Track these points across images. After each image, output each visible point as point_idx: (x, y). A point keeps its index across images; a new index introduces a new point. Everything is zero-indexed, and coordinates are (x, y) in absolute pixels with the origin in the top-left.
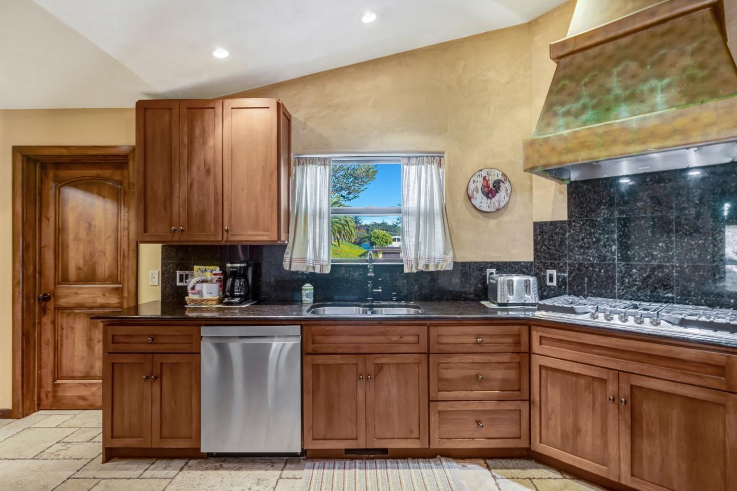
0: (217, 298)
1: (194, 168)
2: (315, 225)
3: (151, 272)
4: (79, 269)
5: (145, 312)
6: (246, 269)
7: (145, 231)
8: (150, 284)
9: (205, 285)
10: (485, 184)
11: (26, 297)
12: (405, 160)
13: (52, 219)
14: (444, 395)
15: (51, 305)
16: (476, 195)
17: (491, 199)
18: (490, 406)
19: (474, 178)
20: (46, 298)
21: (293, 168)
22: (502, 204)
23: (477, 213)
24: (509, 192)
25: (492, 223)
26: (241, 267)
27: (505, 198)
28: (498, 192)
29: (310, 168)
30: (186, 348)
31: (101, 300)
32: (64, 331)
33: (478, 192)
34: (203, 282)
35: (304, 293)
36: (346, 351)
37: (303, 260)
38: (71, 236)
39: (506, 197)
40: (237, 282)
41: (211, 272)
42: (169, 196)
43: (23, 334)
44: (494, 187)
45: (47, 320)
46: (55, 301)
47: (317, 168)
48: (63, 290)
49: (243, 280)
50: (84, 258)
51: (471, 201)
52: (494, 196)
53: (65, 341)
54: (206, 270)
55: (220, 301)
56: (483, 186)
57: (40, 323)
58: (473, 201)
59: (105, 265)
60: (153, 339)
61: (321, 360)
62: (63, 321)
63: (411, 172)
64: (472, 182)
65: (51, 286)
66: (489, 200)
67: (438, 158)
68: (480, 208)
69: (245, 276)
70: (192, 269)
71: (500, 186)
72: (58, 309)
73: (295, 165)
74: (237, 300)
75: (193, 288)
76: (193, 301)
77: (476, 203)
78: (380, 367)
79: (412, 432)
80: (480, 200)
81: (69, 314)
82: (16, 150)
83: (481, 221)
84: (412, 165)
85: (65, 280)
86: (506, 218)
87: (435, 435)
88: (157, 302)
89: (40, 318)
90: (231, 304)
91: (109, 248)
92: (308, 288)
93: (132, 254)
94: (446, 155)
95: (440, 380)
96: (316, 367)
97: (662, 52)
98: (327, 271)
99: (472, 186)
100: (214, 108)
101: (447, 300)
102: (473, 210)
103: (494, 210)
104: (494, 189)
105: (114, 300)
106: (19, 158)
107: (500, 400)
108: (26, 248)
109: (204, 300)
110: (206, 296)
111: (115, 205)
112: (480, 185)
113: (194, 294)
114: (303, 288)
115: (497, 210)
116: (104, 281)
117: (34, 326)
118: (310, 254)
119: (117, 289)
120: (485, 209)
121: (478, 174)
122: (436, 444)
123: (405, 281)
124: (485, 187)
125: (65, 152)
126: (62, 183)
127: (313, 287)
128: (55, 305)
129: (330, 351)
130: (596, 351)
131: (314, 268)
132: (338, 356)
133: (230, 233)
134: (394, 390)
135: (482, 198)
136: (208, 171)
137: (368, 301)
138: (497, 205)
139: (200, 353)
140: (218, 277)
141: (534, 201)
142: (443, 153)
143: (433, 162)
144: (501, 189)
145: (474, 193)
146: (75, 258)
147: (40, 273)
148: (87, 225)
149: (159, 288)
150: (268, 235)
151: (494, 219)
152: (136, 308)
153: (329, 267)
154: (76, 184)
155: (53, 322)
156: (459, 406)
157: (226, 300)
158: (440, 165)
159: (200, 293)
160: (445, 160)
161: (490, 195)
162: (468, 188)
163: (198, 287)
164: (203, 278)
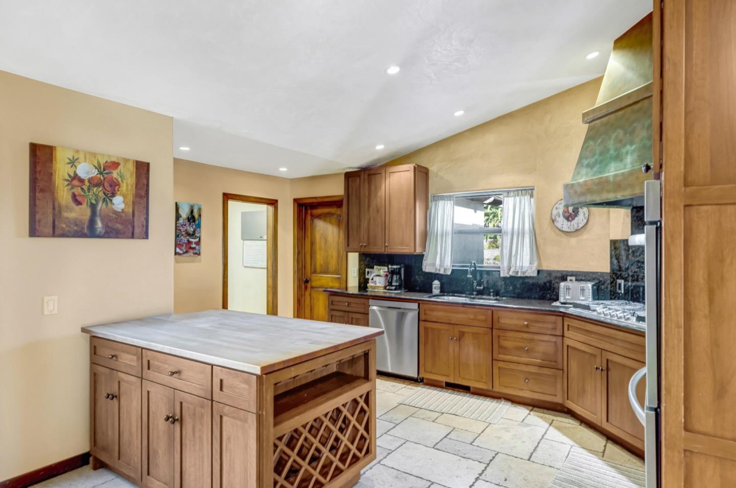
0: (383, 286)
1: (371, 209)
2: (442, 242)
3: (353, 269)
4: (321, 265)
5: (350, 291)
6: (400, 269)
7: (348, 245)
8: (353, 276)
9: (378, 277)
10: (566, 210)
11: (299, 280)
12: (505, 194)
13: (310, 237)
14: (502, 357)
15: (309, 285)
16: (558, 219)
17: (571, 221)
18: (533, 369)
19: (557, 206)
20: (307, 282)
21: (430, 204)
22: (581, 226)
23: (561, 233)
24: (587, 215)
25: (573, 241)
26: (396, 269)
27: (583, 221)
28: (577, 216)
29: (441, 203)
30: (362, 310)
31: (331, 284)
32: (315, 300)
33: (559, 216)
34: (377, 276)
35: (434, 286)
36: (442, 321)
37: (434, 264)
38: (318, 247)
39: (584, 219)
40: (395, 276)
41: (383, 270)
42: (359, 226)
43: (298, 300)
44: (573, 212)
45: (307, 293)
46: (311, 283)
47: (445, 203)
48: (314, 277)
49: (398, 276)
50: (323, 259)
51: (554, 223)
52: (573, 219)
53: (315, 307)
54: (381, 269)
55: (385, 288)
56: (564, 212)
57: (304, 295)
58: (555, 223)
59: (333, 264)
60: (348, 304)
61: (429, 325)
62: (314, 294)
63: (509, 203)
64: (554, 208)
65: (309, 275)
66: (569, 223)
67: (530, 191)
68: (562, 229)
69: (399, 273)
70: (373, 268)
71: (578, 212)
72: (312, 287)
73: (431, 201)
74: (393, 288)
75: (372, 279)
76: (371, 287)
77: (559, 225)
78: (462, 334)
79: (482, 378)
80: (562, 223)
81: (317, 291)
82: (295, 200)
83: (564, 239)
84: (510, 197)
85: (315, 272)
86: (585, 236)
87: (496, 382)
88: (356, 286)
89: (305, 292)
90: (392, 290)
91: (335, 254)
92: (436, 283)
93: (344, 258)
94: (535, 188)
95: (500, 347)
96: (426, 329)
97: (635, 125)
98: (449, 273)
99: (555, 212)
100: (380, 174)
101: (535, 298)
102: (557, 231)
103: (574, 231)
104: (573, 213)
105: (337, 285)
106: (296, 205)
107: (541, 366)
108: (299, 253)
109: (376, 287)
110: (378, 285)
111: (338, 229)
112: (561, 211)
113: (372, 282)
114: (433, 283)
115: (576, 230)
116: (332, 273)
117: (302, 296)
118: (438, 262)
119: (338, 278)
120: (565, 229)
121: (560, 202)
122: (497, 389)
123: (503, 283)
124: (565, 212)
125: (315, 201)
126: (313, 217)
127: (439, 283)
128: (311, 285)
129: (434, 320)
130: (593, 336)
131: (439, 270)
132: (438, 324)
133: (389, 248)
134: (471, 349)
135: (563, 221)
136: (378, 211)
137: (473, 295)
138: (576, 226)
139: (368, 314)
140: (386, 273)
141: (611, 222)
142: (534, 187)
143: (526, 194)
144: (579, 213)
145: (557, 217)
146: (320, 259)
147: (305, 267)
148: (325, 240)
149: (357, 279)
150: (408, 249)
151: (574, 237)
152: (346, 289)
153: (451, 270)
154: (319, 217)
155: (310, 295)
156: (511, 366)
157: (387, 288)
158: (532, 196)
159: (375, 283)
160: (535, 192)
161: (570, 219)
162: (551, 214)
163: (375, 279)
164: (378, 274)
